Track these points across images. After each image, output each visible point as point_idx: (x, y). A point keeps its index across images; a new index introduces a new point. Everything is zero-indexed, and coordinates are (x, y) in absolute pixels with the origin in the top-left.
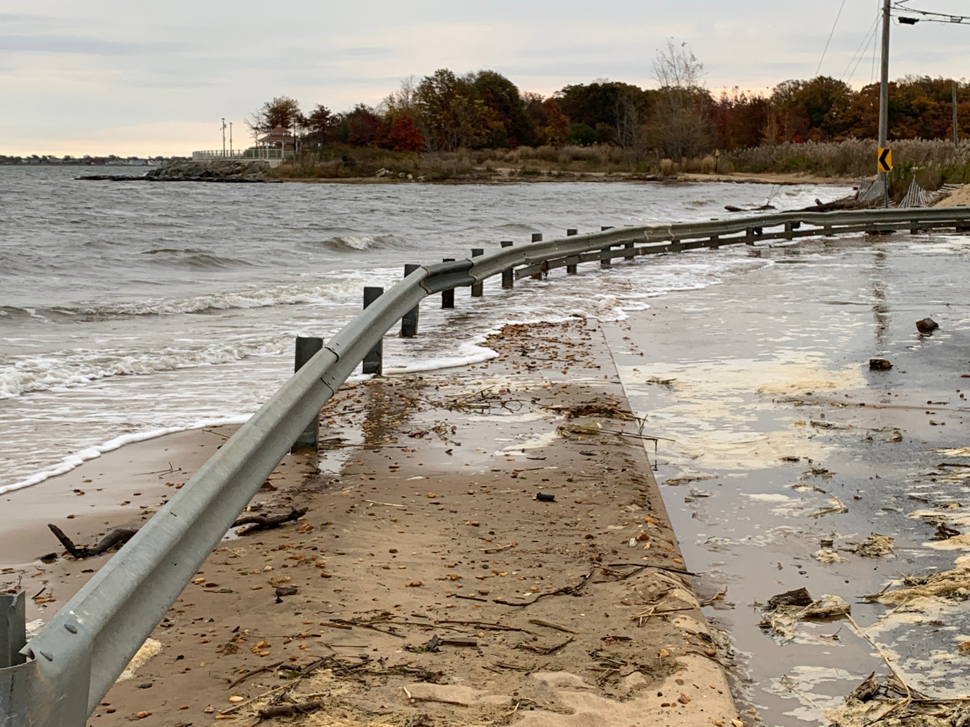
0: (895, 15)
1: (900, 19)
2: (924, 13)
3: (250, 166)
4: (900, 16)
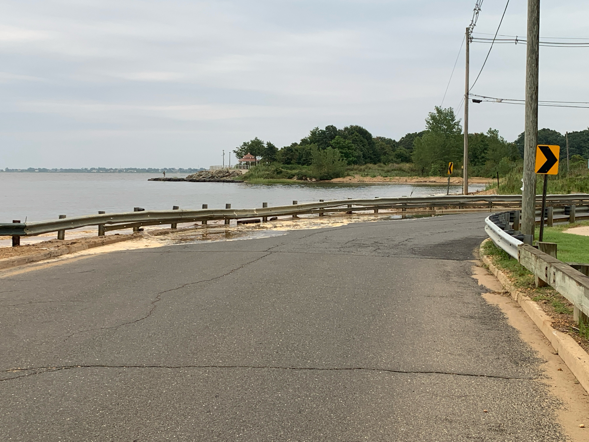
0: (471, 98)
1: (473, 100)
2: (484, 97)
3: (233, 173)
4: (473, 99)
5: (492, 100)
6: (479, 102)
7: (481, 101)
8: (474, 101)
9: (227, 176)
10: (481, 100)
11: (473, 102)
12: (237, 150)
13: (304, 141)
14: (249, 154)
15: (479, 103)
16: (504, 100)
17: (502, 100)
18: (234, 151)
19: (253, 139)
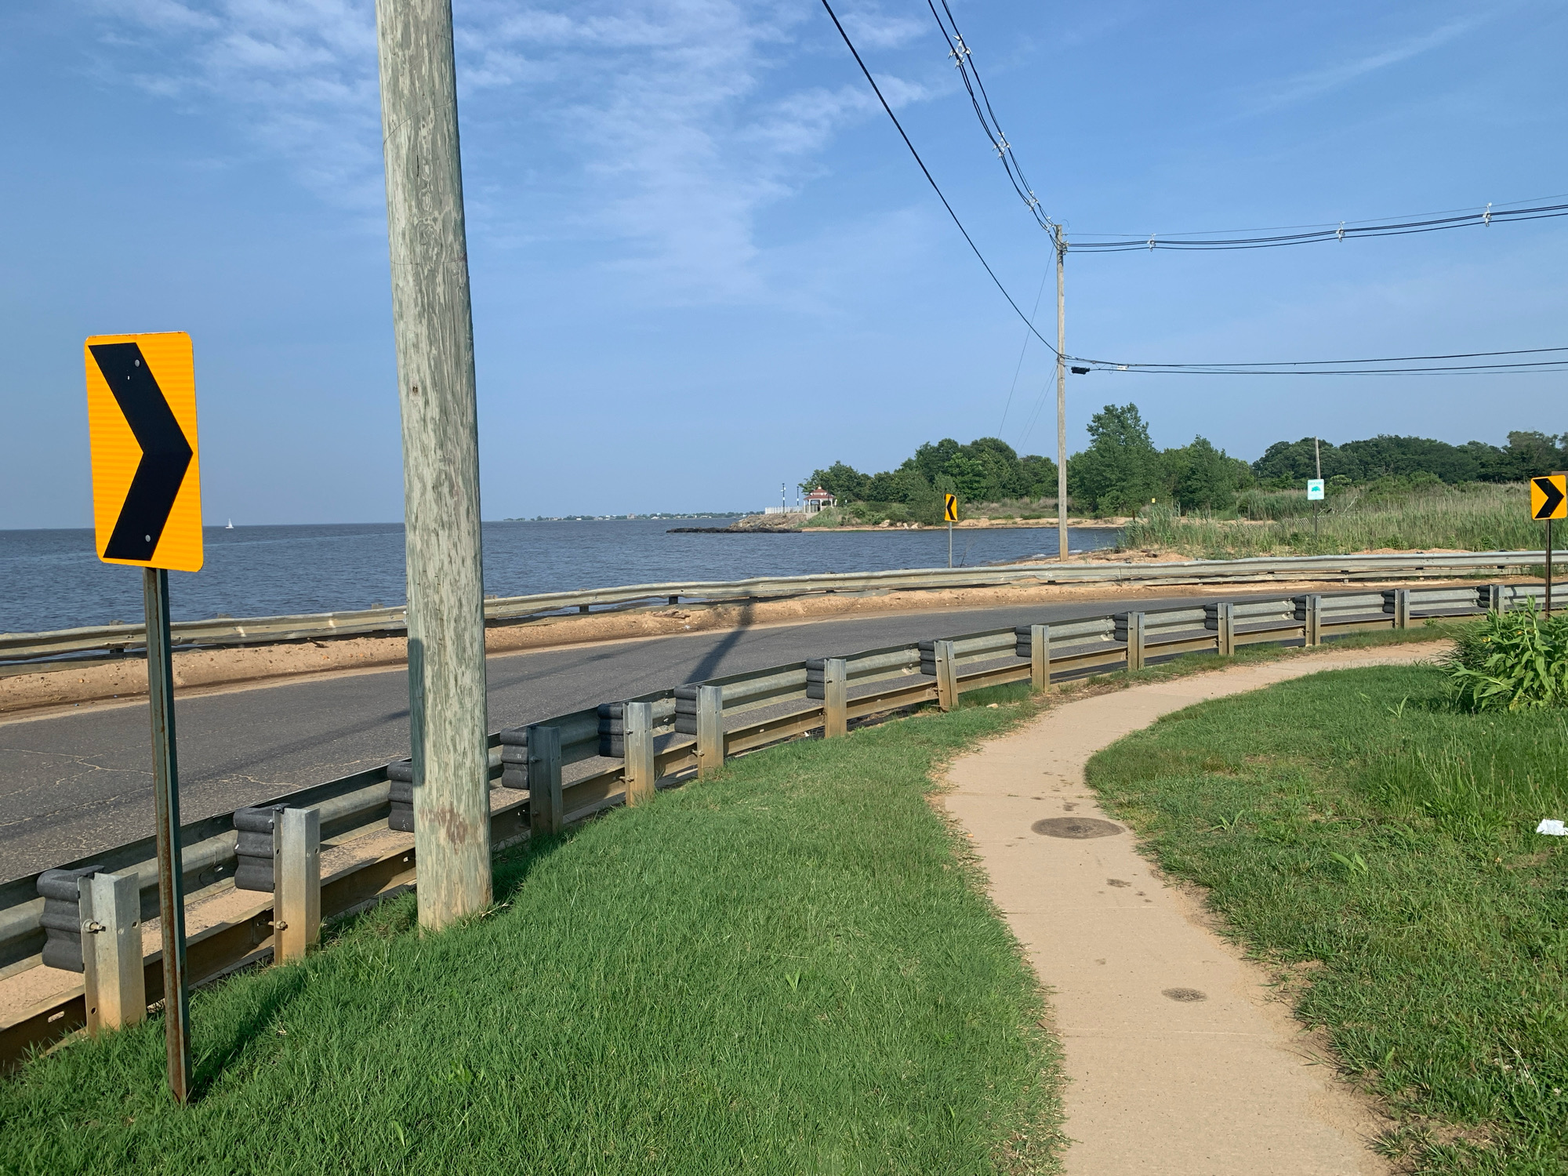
0: (1068, 364)
1: (1072, 369)
2: (1094, 362)
3: (792, 518)
4: (1073, 366)
5: (1109, 366)
6: (1083, 371)
7: (1088, 370)
8: (1075, 370)
9: (784, 523)
10: (1087, 368)
11: (1073, 372)
12: (805, 483)
13: (908, 465)
14: (820, 488)
15: (1085, 373)
18: (800, 485)
19: (833, 464)
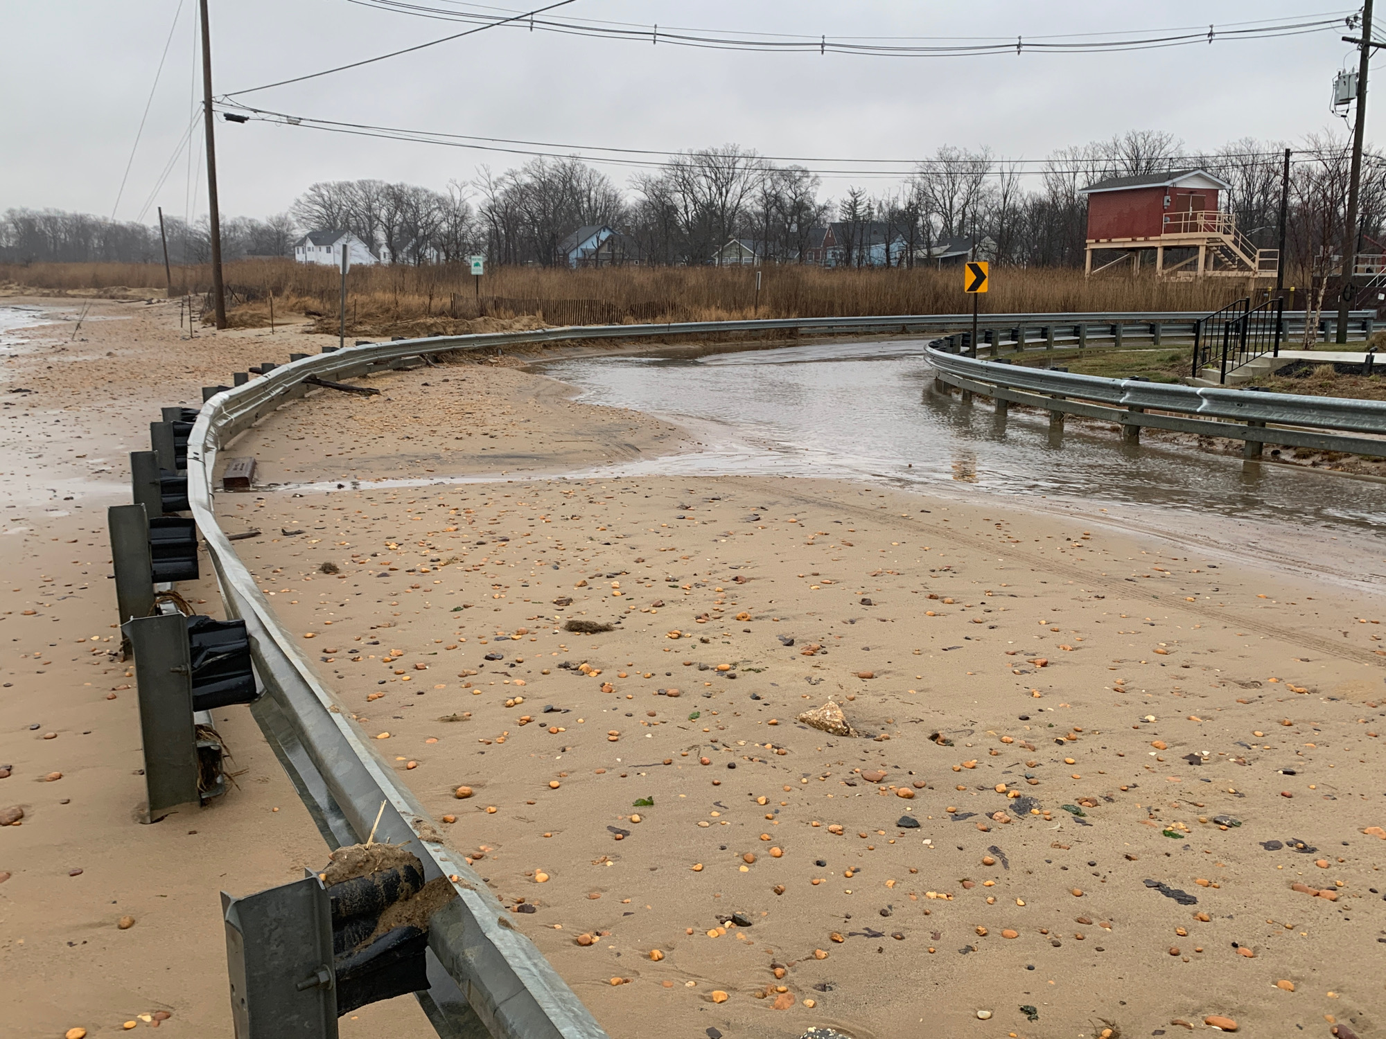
0: (219, 110)
1: (225, 115)
2: (256, 111)
4: (226, 112)
5: (276, 118)
6: (241, 119)
7: (247, 119)
8: (229, 117)
10: (246, 116)
15: (243, 122)
16: (305, 119)
17: (300, 119)
